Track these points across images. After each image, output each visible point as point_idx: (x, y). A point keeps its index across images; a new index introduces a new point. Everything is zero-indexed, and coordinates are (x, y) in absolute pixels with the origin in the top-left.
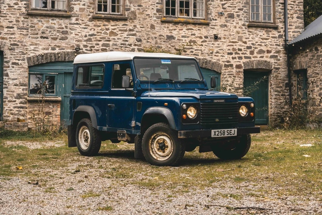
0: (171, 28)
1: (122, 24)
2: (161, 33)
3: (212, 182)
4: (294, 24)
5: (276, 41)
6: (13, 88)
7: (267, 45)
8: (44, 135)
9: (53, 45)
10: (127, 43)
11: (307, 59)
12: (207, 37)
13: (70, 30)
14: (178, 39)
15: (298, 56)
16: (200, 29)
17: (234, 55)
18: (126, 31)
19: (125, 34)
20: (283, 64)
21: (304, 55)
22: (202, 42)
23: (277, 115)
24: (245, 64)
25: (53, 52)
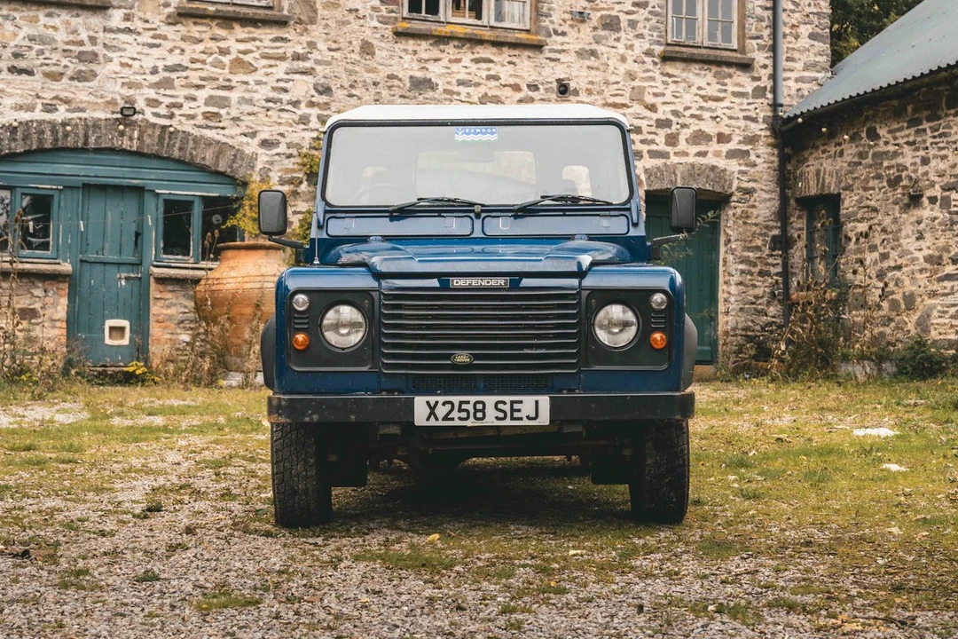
0: (425, 56)
1: (271, 37)
2: (395, 70)
3: (628, 556)
4: (801, 57)
5: (744, 107)
7: (717, 117)
8: (13, 382)
9: (48, 95)
10: (285, 97)
11: (840, 164)
12: (536, 85)
13: (105, 51)
14: (446, 91)
15: (811, 154)
16: (514, 59)
18: (282, 58)
19: (281, 69)
20: (765, 177)
21: (832, 152)
22: (520, 101)
23: (744, 333)
24: (651, 175)
25: (48, 117)
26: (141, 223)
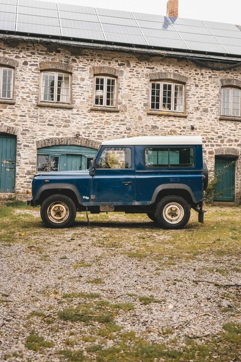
0: (156, 120)
1: (115, 115)
2: (147, 124)
3: (196, 255)
6: (23, 166)
7: (235, 135)
9: (57, 131)
10: (119, 131)
12: (185, 127)
13: (72, 120)
14: (161, 129)
16: (179, 120)
17: (207, 143)
18: (118, 121)
19: (117, 124)
22: (181, 131)
24: (216, 151)
25: (57, 137)
26: (81, 164)
